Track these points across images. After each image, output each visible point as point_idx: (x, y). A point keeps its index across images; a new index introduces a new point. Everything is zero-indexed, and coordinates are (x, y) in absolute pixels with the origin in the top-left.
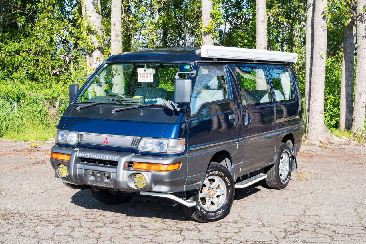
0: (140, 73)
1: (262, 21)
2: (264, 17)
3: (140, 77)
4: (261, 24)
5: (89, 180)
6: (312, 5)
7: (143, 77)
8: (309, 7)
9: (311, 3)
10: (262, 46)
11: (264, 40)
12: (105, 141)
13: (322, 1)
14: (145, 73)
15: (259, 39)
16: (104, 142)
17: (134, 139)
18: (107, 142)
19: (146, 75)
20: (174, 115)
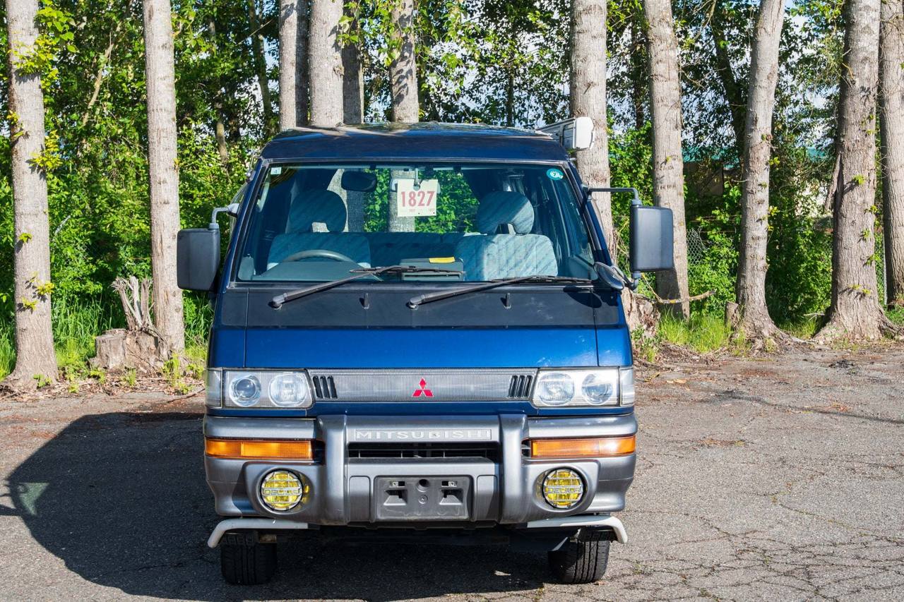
0: (403, 193)
1: (164, 46)
2: (169, 36)
3: (404, 205)
4: (162, 52)
5: (382, 506)
6: (297, 10)
7: (410, 204)
8: (287, 15)
9: (292, 5)
10: (165, 114)
11: (170, 98)
12: (420, 387)
13: (333, 1)
14: (417, 192)
15: (157, 93)
16: (418, 393)
17: (515, 377)
18: (428, 393)
19: (418, 199)
20: (604, 304)
